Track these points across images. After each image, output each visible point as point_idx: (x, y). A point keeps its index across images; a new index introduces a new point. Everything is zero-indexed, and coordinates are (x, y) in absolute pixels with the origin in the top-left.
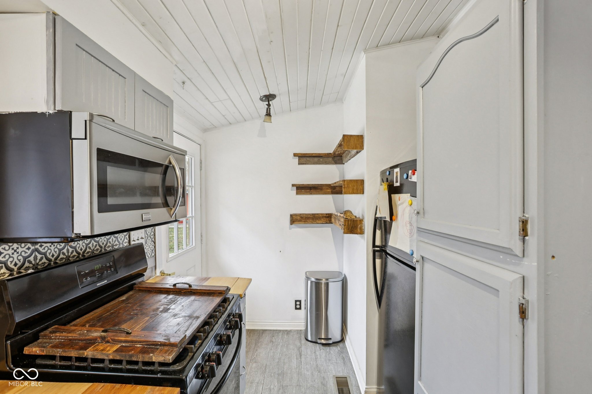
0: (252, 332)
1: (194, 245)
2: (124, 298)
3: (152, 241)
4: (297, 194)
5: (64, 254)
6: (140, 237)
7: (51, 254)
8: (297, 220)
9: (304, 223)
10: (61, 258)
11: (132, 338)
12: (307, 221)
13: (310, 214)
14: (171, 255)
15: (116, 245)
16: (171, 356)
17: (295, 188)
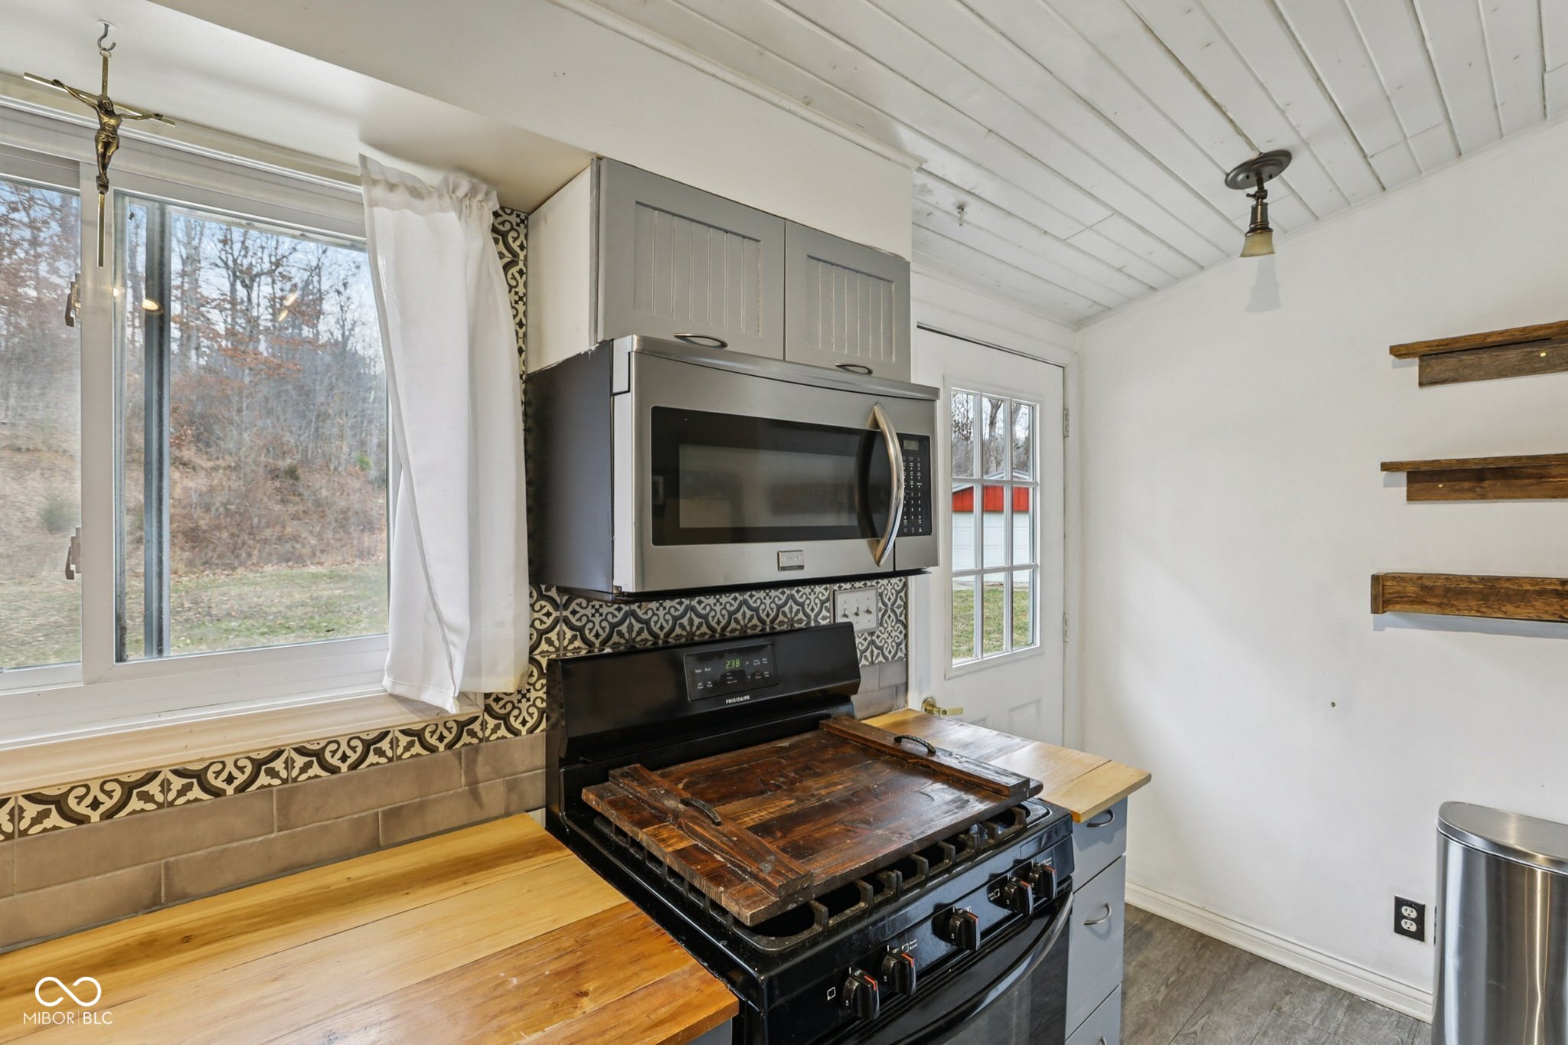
0: (1212, 947)
1: (1038, 645)
2: (785, 743)
3: (898, 621)
4: (1411, 497)
5: (682, 627)
6: (862, 608)
7: (659, 625)
8: (1403, 597)
9: (1435, 609)
10: (677, 635)
11: (713, 836)
12: (1453, 606)
13: (1469, 577)
14: (957, 662)
15: (800, 621)
16: (752, 909)
17: (1403, 477)
